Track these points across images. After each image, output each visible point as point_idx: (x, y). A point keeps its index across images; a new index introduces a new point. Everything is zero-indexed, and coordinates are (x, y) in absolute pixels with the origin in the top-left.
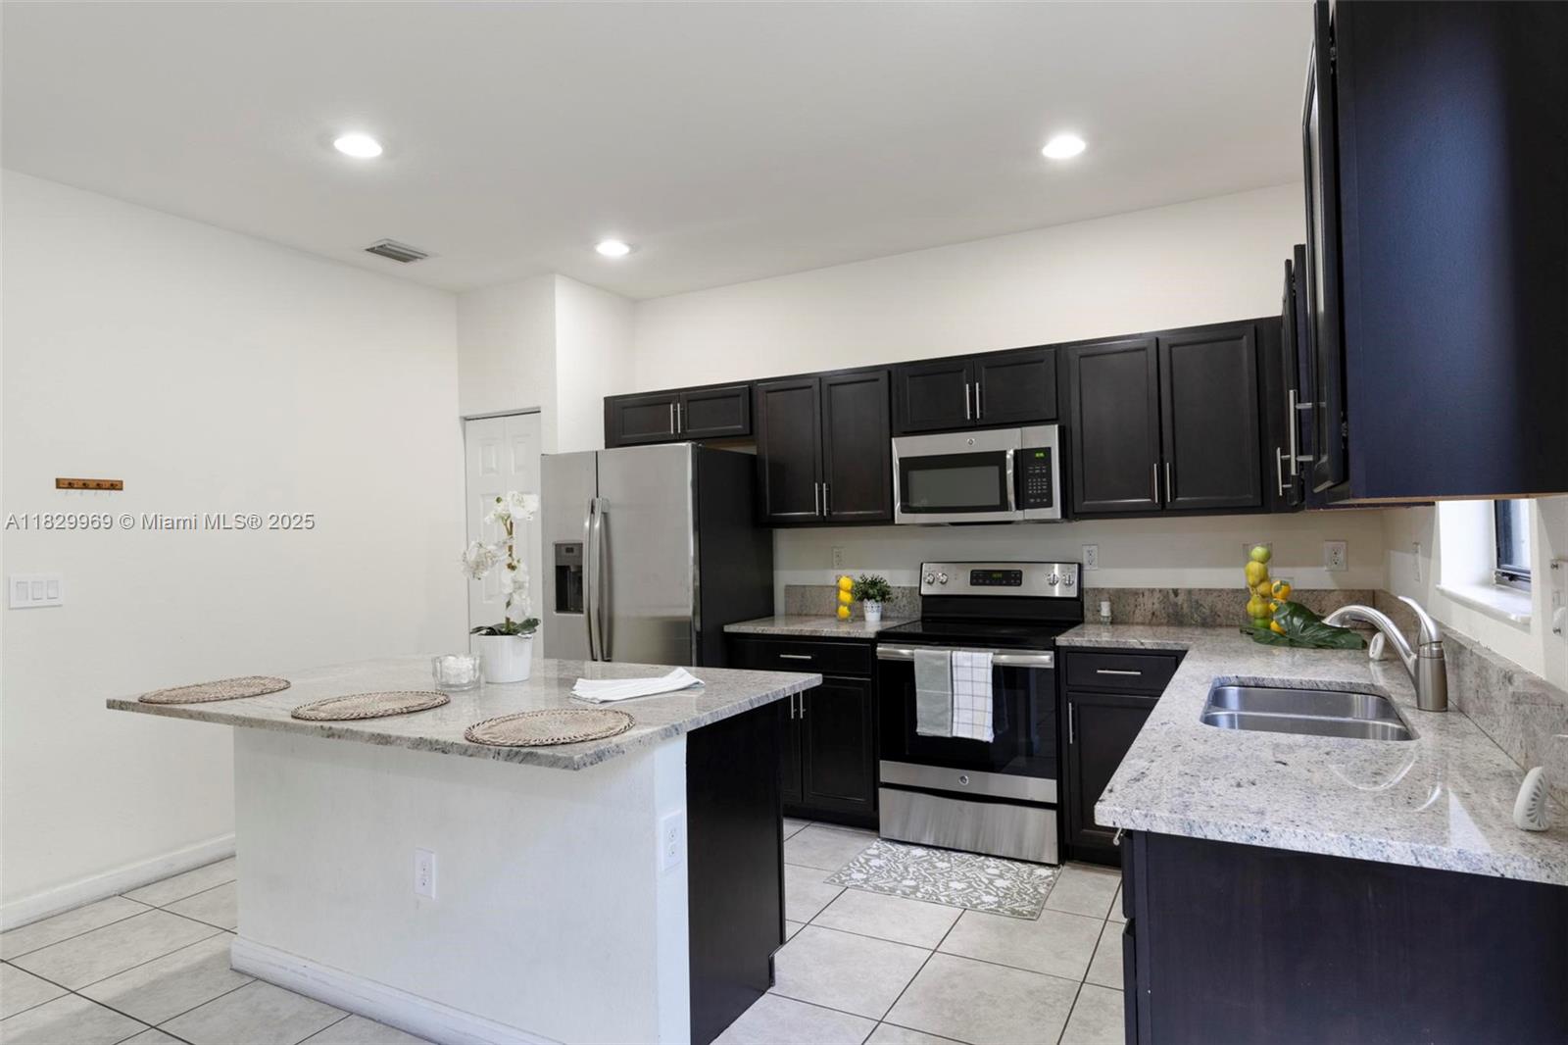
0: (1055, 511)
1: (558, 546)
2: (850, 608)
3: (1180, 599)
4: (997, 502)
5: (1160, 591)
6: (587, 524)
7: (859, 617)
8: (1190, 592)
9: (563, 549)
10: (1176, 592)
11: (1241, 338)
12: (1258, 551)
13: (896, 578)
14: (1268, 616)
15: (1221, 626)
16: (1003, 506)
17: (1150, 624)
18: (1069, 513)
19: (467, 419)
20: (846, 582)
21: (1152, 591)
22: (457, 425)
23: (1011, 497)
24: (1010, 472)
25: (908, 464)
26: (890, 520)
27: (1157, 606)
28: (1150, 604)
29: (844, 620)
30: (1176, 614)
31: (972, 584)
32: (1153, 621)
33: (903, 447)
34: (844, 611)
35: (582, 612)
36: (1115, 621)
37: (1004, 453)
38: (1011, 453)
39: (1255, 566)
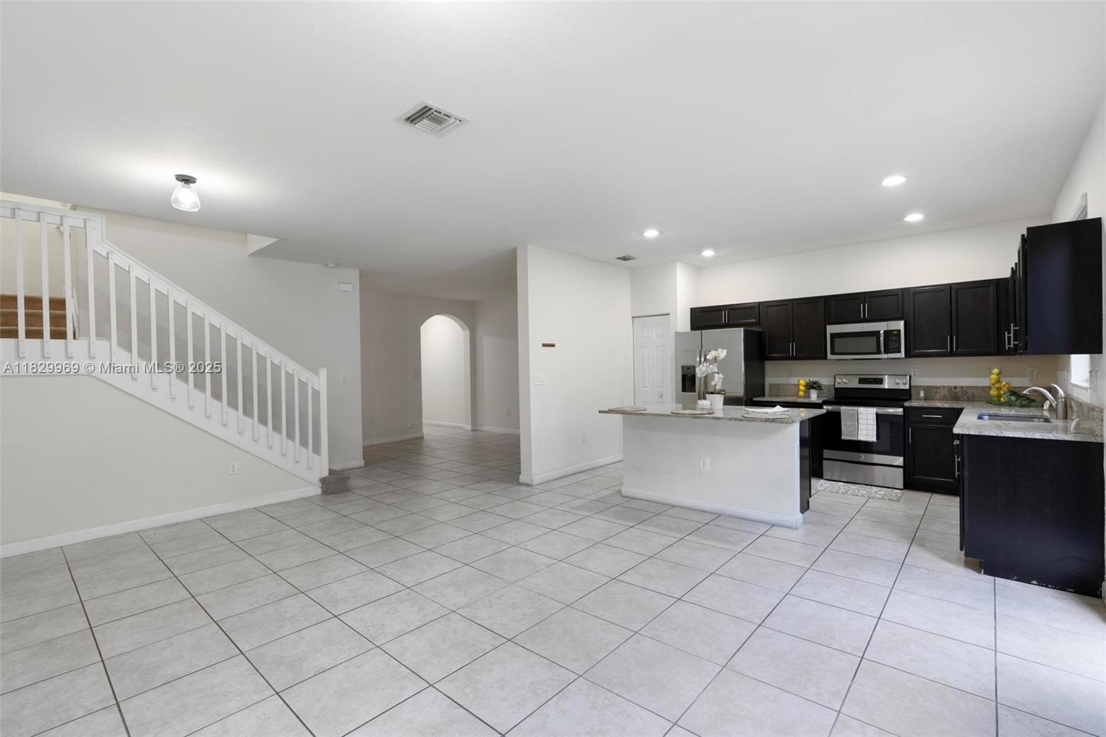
0: (902, 354)
1: (683, 367)
2: (804, 392)
3: (957, 390)
4: (875, 351)
5: (948, 387)
6: (698, 359)
7: (807, 395)
8: (962, 387)
9: (685, 368)
10: (955, 388)
11: (990, 286)
12: (996, 371)
13: (825, 381)
14: (999, 396)
15: (976, 401)
16: (879, 352)
17: (943, 400)
18: (908, 355)
19: (633, 317)
20: (802, 382)
21: (944, 387)
22: (631, 318)
23: (882, 349)
24: (882, 339)
25: (833, 336)
26: (825, 357)
27: (946, 393)
28: (942, 392)
29: (801, 397)
30: (955, 396)
31: (859, 383)
32: (944, 398)
33: (831, 329)
34: (801, 393)
35: (695, 392)
36: (926, 399)
37: (879, 332)
38: (882, 332)
39: (994, 377)
